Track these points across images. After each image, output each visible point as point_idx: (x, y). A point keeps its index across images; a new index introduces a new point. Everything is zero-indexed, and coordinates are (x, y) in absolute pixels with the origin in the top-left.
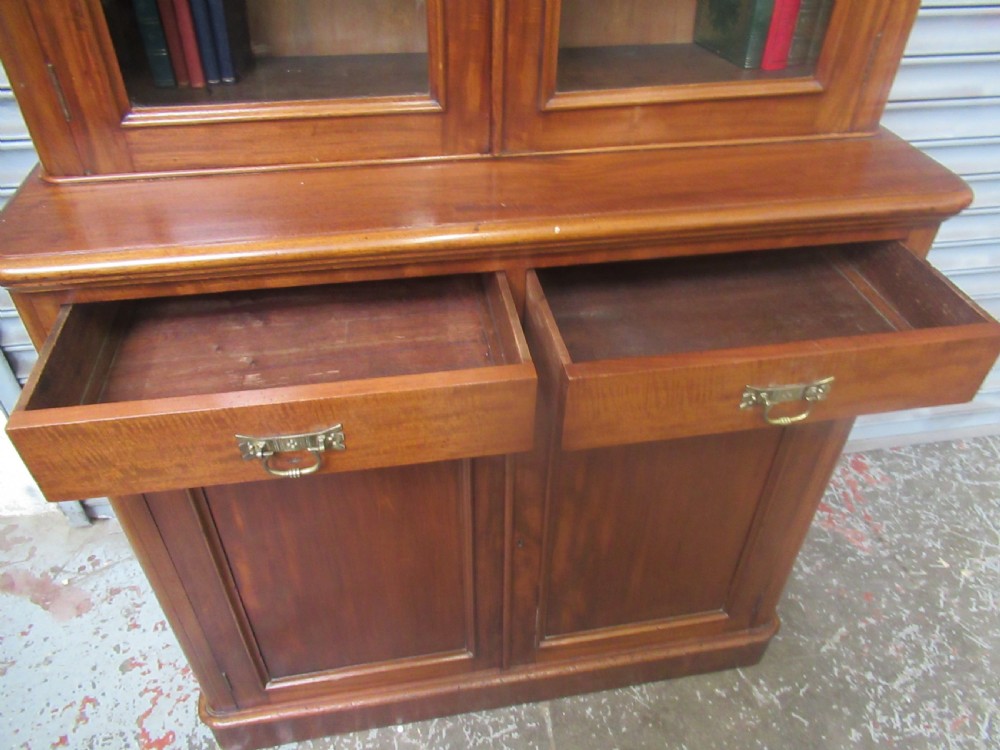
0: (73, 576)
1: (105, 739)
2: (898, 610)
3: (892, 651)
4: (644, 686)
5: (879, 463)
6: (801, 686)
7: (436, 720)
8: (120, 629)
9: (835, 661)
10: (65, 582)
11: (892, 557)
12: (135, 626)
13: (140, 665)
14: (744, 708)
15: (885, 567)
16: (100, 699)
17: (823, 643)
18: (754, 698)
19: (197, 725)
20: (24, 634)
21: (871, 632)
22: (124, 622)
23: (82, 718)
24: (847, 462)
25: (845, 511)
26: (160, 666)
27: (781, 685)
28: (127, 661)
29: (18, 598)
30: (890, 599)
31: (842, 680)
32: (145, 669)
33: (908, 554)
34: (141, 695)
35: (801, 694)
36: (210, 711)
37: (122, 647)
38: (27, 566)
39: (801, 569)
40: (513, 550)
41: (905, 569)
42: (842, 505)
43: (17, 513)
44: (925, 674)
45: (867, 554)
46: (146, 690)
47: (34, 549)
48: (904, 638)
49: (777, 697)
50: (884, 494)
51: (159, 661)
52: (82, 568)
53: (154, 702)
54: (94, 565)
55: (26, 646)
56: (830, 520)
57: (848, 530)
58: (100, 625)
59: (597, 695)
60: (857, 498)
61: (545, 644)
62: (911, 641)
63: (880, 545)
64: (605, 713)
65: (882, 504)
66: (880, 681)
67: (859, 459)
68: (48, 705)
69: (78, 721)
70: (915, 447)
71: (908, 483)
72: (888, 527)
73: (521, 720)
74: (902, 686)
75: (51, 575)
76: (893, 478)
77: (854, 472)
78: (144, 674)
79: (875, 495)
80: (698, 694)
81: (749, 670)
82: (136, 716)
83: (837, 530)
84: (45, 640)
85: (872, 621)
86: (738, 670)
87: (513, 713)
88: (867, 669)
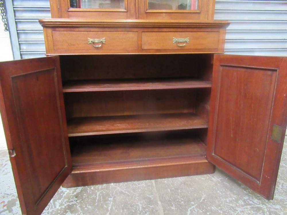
6: (226, 178)
18: (213, 180)
27: (221, 177)
49: (220, 180)
59: (168, 179)
80: (197, 179)
81: (211, 175)
86: (208, 175)
87: (144, 182)
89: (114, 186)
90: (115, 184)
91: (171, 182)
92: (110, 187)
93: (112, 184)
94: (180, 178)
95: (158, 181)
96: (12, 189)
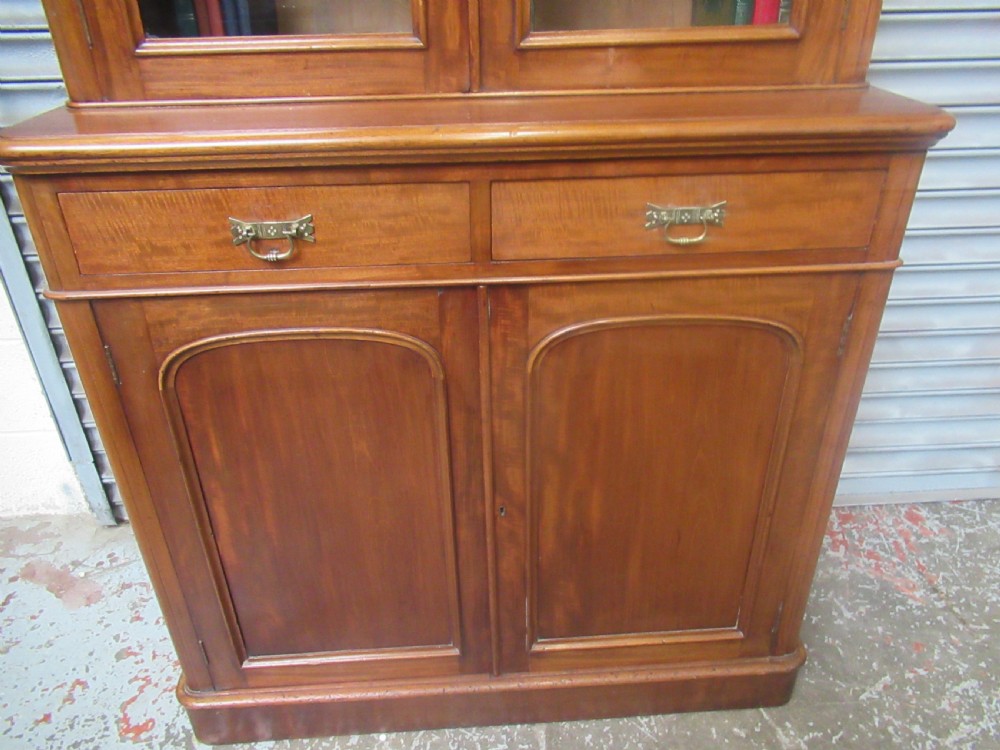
0: (90, 570)
1: (87, 720)
2: (954, 664)
3: (945, 705)
4: (652, 717)
5: (937, 516)
6: (835, 733)
7: (422, 733)
8: (124, 620)
9: (876, 710)
10: (82, 574)
11: (948, 608)
12: (138, 618)
13: (135, 654)
15: (939, 618)
16: (90, 683)
17: (864, 691)
18: (777, 741)
19: (178, 715)
20: (33, 617)
21: (920, 683)
22: (129, 614)
23: (70, 699)
24: (900, 512)
25: (895, 560)
26: (154, 657)
27: (812, 729)
28: (123, 650)
29: (36, 586)
30: (944, 650)
31: (884, 732)
32: (139, 658)
33: (967, 605)
34: (130, 682)
35: (834, 742)
36: (187, 690)
37: (122, 637)
38: (51, 559)
39: (841, 615)
40: (494, 518)
41: (963, 622)
42: (892, 554)
43: (52, 512)
44: (984, 733)
45: (920, 604)
46: (136, 678)
47: (61, 543)
48: (960, 692)
49: (805, 742)
50: (942, 546)
51: (154, 652)
52: (101, 563)
53: (141, 689)
54: (111, 561)
55: (33, 628)
56: (878, 567)
57: (899, 578)
58: (106, 615)
59: (599, 722)
60: (910, 548)
61: (536, 648)
62: (969, 697)
63: (935, 595)
64: (607, 742)
65: (939, 556)
66: (929, 735)
67: (914, 511)
68: (40, 684)
69: (64, 701)
70: (980, 501)
71: (968, 535)
72: (944, 578)
73: (512, 740)
74: (955, 743)
75: (71, 567)
76: (953, 530)
77: (909, 523)
78: (137, 663)
79: (931, 546)
80: (714, 730)
81: (774, 711)
82: (121, 701)
83: (885, 578)
84: (52, 624)
85: (921, 672)
86: (762, 710)
87: (505, 732)
88: (914, 721)
90: (394, 735)
91: (611, 742)
93: (383, 737)
94: (646, 720)
95: (559, 734)
96: (20, 736)
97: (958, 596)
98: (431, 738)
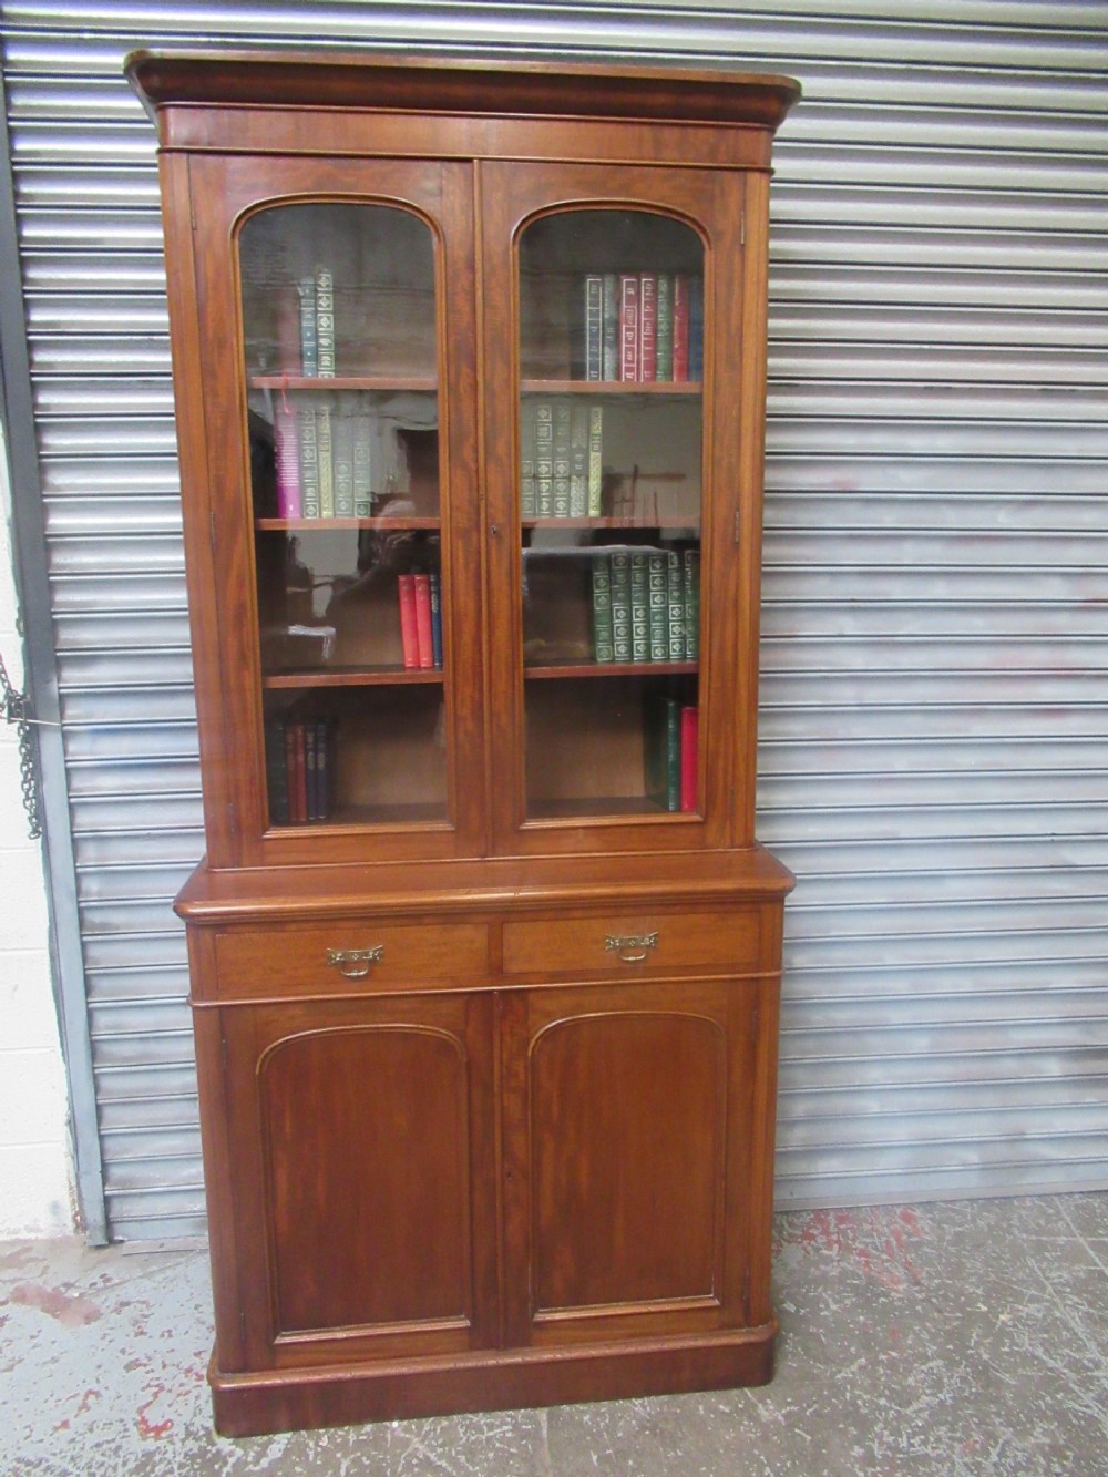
0: (83, 1291)
1: (105, 1424)
2: (924, 1346)
3: (911, 1380)
4: (646, 1399)
5: (929, 1216)
6: (809, 1406)
7: (432, 1419)
8: (127, 1336)
9: (848, 1387)
10: (77, 1295)
11: (928, 1300)
12: (142, 1333)
13: (145, 1365)
14: (746, 1423)
15: (919, 1308)
16: (103, 1392)
17: (840, 1371)
18: (758, 1415)
19: (195, 1416)
20: (32, 1337)
21: (892, 1364)
22: (131, 1330)
23: (85, 1407)
24: (895, 1213)
25: (885, 1256)
26: (164, 1366)
27: (789, 1404)
28: (132, 1362)
29: (28, 1308)
30: (917, 1335)
31: (854, 1404)
32: (149, 1368)
33: (945, 1297)
34: (143, 1389)
35: (808, 1413)
36: (218, 1373)
37: (128, 1351)
38: (40, 1282)
39: (827, 1307)
40: (503, 1184)
41: (940, 1311)
42: (882, 1252)
43: (33, 1236)
44: (942, 1403)
45: (901, 1296)
46: (149, 1386)
47: (47, 1267)
48: (926, 1370)
49: (784, 1416)
50: (930, 1244)
51: (163, 1362)
52: (94, 1284)
53: (156, 1395)
54: (105, 1281)
55: (34, 1347)
56: (867, 1263)
57: (885, 1274)
58: (108, 1331)
59: (597, 1405)
60: (900, 1245)
61: (539, 1317)
62: (933, 1374)
63: (917, 1288)
64: (603, 1420)
65: (926, 1253)
66: (893, 1406)
67: (909, 1211)
68: (52, 1396)
69: (80, 1409)
70: (972, 1200)
71: (957, 1234)
72: (927, 1272)
73: (516, 1422)
74: (915, 1412)
75: (63, 1289)
76: (943, 1228)
77: (902, 1222)
78: (148, 1372)
79: (918, 1245)
80: (701, 1407)
81: (758, 1390)
82: (138, 1406)
83: (873, 1273)
84: (53, 1342)
85: (894, 1354)
86: (746, 1390)
87: (509, 1416)
88: (880, 1396)
89: (402, 1435)
90: (405, 1423)
91: (607, 1421)
92: (389, 1436)
93: (395, 1424)
94: (640, 1401)
95: (559, 1416)
96: (41, 1441)
97: (939, 1287)
98: (440, 1423)
